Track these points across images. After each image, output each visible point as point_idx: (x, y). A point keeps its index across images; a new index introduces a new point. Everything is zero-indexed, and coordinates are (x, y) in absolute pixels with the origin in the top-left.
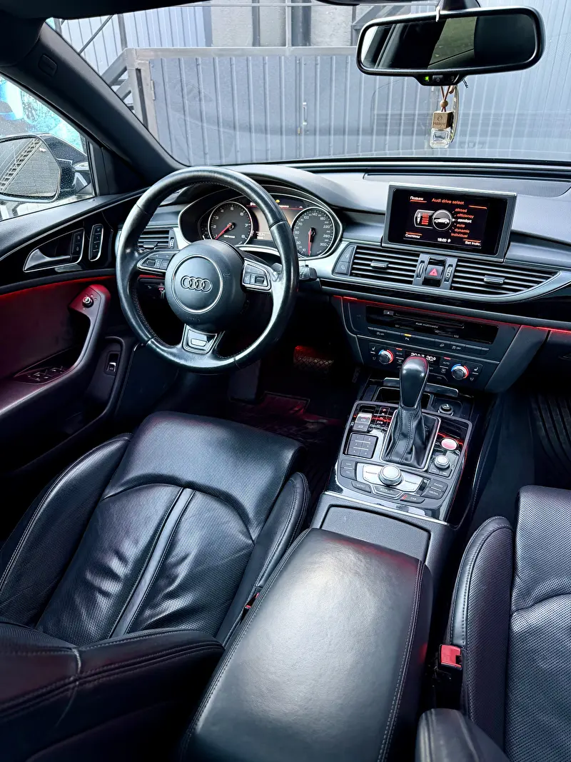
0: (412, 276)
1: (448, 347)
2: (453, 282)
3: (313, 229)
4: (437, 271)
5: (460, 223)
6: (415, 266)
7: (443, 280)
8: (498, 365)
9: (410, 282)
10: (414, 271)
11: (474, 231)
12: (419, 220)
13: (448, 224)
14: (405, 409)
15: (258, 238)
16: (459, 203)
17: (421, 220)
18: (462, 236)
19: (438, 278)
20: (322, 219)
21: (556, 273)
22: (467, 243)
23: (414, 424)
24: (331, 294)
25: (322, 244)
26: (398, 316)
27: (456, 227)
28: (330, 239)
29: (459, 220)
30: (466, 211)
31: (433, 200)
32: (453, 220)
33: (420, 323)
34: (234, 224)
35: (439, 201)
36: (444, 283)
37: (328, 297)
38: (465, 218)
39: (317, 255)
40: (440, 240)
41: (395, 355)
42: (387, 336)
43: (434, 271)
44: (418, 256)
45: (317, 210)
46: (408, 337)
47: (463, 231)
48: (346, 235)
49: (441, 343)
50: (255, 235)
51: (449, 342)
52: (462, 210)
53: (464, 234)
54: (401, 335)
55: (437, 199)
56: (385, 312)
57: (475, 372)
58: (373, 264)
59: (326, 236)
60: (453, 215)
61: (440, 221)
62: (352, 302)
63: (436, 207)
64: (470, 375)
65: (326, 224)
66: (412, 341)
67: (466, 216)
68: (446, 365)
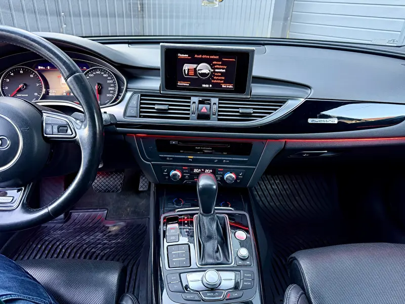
0: (189, 114)
1: (220, 162)
2: (219, 115)
3: (99, 84)
4: (206, 108)
5: (217, 72)
6: (189, 106)
7: (212, 114)
8: (254, 169)
9: (188, 118)
10: (189, 110)
11: (227, 78)
12: (186, 72)
13: (208, 74)
14: (205, 216)
15: (50, 94)
16: (215, 57)
17: (188, 71)
18: (219, 81)
19: (208, 113)
20: (105, 75)
21: (285, 102)
22: (223, 86)
23: (214, 226)
24: (125, 133)
25: (108, 95)
26: (181, 144)
27: (215, 76)
28: (114, 91)
29: (216, 70)
30: (220, 63)
31: (196, 56)
32: (212, 70)
33: (198, 147)
34: (25, 84)
35: (200, 56)
36: (212, 117)
37: (122, 136)
38: (220, 69)
39: (105, 104)
40: (204, 86)
41: (182, 173)
42: (175, 160)
43: (204, 108)
44: (190, 98)
45: (99, 69)
46: (191, 158)
47: (219, 78)
48: (130, 86)
49: (215, 159)
50: (47, 93)
51: (220, 158)
52: (217, 63)
53: (221, 80)
54: (185, 158)
55: (198, 55)
56: (171, 142)
57: (240, 176)
58: (156, 107)
59: (111, 89)
60: (211, 67)
61: (202, 72)
62: (143, 138)
63: (198, 62)
64: (237, 178)
65: (109, 80)
66: (194, 161)
67: (221, 67)
68: (221, 175)
